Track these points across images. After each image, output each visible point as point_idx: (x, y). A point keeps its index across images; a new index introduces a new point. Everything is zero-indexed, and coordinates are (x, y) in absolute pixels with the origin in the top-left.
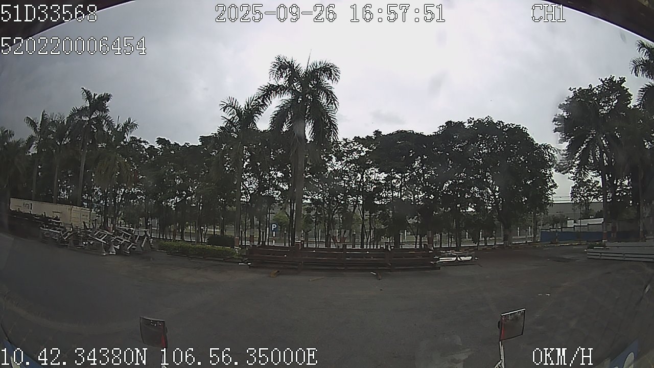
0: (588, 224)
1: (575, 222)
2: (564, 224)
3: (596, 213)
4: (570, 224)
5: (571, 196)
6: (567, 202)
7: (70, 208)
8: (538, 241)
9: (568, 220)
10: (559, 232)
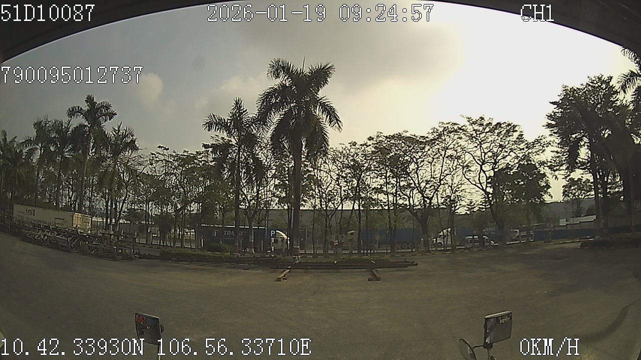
0: (580, 222)
2: (556, 223)
3: (587, 210)
4: (563, 222)
5: (563, 196)
6: (559, 201)
7: (72, 215)
8: (532, 240)
9: (560, 219)
10: (552, 231)
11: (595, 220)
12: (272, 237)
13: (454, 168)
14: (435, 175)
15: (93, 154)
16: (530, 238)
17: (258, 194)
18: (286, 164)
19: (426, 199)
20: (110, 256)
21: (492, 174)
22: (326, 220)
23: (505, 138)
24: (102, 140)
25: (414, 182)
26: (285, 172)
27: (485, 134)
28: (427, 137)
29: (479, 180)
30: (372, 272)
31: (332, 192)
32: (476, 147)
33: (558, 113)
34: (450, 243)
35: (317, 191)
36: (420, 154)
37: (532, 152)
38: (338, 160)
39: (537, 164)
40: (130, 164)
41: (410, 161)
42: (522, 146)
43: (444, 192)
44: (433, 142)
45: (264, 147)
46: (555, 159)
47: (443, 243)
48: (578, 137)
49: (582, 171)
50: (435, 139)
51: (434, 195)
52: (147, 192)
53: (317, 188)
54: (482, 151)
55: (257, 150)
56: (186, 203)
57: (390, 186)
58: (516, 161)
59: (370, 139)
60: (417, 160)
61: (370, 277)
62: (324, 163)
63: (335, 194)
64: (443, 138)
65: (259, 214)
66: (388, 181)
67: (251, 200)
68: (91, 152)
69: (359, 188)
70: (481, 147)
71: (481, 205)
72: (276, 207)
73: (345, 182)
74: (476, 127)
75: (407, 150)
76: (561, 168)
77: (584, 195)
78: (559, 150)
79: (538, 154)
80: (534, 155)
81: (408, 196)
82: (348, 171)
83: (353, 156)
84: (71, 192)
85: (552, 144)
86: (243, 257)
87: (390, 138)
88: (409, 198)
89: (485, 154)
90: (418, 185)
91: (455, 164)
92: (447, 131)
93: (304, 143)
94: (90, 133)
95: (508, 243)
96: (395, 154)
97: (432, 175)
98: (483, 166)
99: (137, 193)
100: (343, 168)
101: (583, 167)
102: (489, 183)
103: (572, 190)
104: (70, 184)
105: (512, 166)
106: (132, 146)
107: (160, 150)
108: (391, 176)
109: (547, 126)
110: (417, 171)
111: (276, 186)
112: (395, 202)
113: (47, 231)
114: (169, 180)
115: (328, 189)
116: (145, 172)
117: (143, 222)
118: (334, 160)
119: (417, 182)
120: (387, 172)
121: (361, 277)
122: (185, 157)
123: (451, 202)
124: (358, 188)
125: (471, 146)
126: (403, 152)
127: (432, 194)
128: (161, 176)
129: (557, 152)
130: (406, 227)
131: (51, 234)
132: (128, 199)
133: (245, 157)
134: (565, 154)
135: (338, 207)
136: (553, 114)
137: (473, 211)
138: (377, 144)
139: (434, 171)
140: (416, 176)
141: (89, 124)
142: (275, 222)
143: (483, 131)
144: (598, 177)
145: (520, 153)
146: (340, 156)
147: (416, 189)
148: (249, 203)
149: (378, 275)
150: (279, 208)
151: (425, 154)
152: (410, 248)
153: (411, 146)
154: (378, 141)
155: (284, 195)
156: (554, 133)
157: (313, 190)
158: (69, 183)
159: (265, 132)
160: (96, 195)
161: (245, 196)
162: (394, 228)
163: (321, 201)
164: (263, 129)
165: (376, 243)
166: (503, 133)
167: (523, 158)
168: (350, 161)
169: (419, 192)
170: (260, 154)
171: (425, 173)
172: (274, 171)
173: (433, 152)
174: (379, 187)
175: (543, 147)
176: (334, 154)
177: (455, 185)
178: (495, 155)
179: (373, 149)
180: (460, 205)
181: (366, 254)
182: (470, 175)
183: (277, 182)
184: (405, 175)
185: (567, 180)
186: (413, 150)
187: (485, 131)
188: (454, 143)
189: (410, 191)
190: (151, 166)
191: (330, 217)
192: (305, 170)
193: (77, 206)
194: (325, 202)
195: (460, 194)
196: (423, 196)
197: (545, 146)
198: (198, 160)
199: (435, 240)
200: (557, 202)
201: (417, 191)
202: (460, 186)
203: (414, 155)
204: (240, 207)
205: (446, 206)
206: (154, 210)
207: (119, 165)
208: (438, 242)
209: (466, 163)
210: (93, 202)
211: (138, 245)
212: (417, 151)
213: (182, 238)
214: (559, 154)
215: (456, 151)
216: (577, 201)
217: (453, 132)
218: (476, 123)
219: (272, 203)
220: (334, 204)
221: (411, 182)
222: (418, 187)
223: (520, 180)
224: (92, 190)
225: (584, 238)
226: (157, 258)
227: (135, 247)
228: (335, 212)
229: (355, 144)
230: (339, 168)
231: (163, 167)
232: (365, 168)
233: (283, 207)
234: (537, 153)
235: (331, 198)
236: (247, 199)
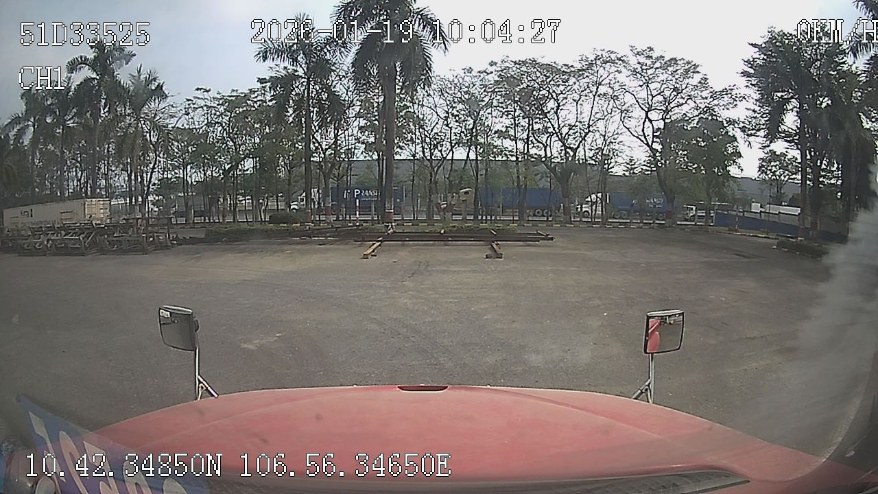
0: (780, 213)
1: (761, 207)
2: (747, 207)
3: (790, 199)
4: (756, 207)
5: (759, 171)
6: (754, 178)
7: (83, 203)
8: (712, 224)
9: (753, 202)
10: (739, 217)
11: (799, 214)
12: (357, 198)
13: (610, 111)
14: (583, 118)
15: (107, 114)
16: (710, 221)
17: (336, 140)
18: (375, 97)
19: (568, 150)
20: (138, 248)
21: (661, 124)
22: (431, 173)
23: (681, 80)
24: (117, 93)
25: (553, 125)
26: (373, 108)
27: (654, 70)
28: (572, 66)
29: (643, 131)
30: (492, 245)
31: (438, 136)
32: (641, 86)
33: (759, 59)
34: (600, 213)
35: (418, 133)
36: (562, 88)
37: (719, 104)
38: (447, 92)
39: (725, 122)
40: (158, 118)
41: (547, 97)
42: (705, 94)
43: (594, 142)
44: (581, 73)
45: (344, 76)
46: (750, 120)
47: (590, 212)
48: (786, 97)
49: (786, 144)
50: (584, 70)
51: (579, 144)
52: (184, 151)
53: (417, 130)
54: (649, 93)
55: (333, 81)
56: (236, 162)
57: (520, 129)
58: (696, 113)
59: (492, 64)
60: (557, 97)
61: (489, 252)
62: (428, 96)
63: (443, 138)
64: (594, 68)
65: (339, 167)
66: (517, 122)
67: (326, 149)
68: (102, 112)
69: (477, 130)
70: (648, 86)
71: (644, 165)
72: (362, 158)
73: (456, 121)
74: (642, 59)
75: (543, 81)
76: (758, 133)
77: (787, 177)
78: (757, 109)
79: (728, 109)
80: (721, 108)
81: (543, 144)
82: (460, 106)
83: (468, 87)
84: (80, 173)
85: (747, 99)
86: (318, 227)
87: (520, 64)
88: (546, 148)
89: (653, 97)
90: (557, 131)
91: (611, 106)
92: (601, 60)
93: (398, 69)
94: (99, 87)
95: (679, 223)
96: (528, 86)
97: (577, 118)
98: (649, 113)
99: (169, 155)
100: (455, 102)
101: (788, 139)
102: (657, 137)
103: (772, 166)
104: (78, 162)
105: (690, 118)
106: (160, 93)
107: (199, 94)
108: (521, 115)
109: (742, 73)
110: (557, 110)
111: (360, 128)
112: (526, 152)
113: (52, 234)
114: (213, 132)
115: (434, 131)
116: (180, 126)
117: (180, 194)
118: (441, 93)
119: (556, 126)
120: (515, 110)
121: (476, 252)
122: (234, 98)
123: (604, 158)
124: (474, 130)
125: (633, 84)
126: (538, 83)
127: (577, 144)
128: (202, 128)
129: (754, 111)
130: (541, 186)
131: (57, 236)
132: (158, 166)
133: (317, 91)
134: (765, 116)
135: (447, 155)
136: (751, 60)
137: (634, 173)
138: (502, 71)
139: (581, 113)
140: (556, 118)
141: (98, 75)
142: (361, 177)
143: (652, 66)
144: (809, 157)
145: (701, 103)
146: (449, 86)
147: (555, 135)
148: (324, 153)
149: (499, 251)
150: (366, 159)
151: (569, 88)
152: (545, 215)
153: (549, 77)
154: (503, 68)
155: (372, 139)
156: (751, 84)
157: (411, 132)
158: (77, 160)
159: (344, 57)
160: (113, 169)
161: (319, 143)
162: (523, 187)
163: (423, 148)
164: (340, 53)
165: (499, 207)
166: (679, 72)
167: (705, 110)
168: (463, 93)
169: (559, 140)
170: (338, 85)
171: (569, 114)
172: (357, 109)
173: (580, 87)
174: (504, 130)
175: (735, 100)
176: (442, 83)
177: (610, 135)
178: (667, 101)
179: (497, 79)
180: (616, 162)
181: (484, 222)
182: (631, 124)
183: (363, 122)
184: (540, 115)
185: (766, 152)
186: (552, 82)
187: (655, 67)
188: (610, 77)
189: (547, 138)
190: (187, 117)
191: (436, 169)
192: (402, 105)
193: (89, 189)
194: (430, 148)
195: (616, 147)
196: (564, 145)
197: (737, 99)
198: (252, 101)
199: (579, 206)
200: (751, 179)
201: (557, 139)
202: (616, 137)
203: (554, 89)
204: (312, 159)
205: (596, 161)
206: (195, 177)
207: (143, 122)
208: (584, 209)
209: (626, 106)
210: (111, 178)
211: (175, 227)
212: (558, 83)
213: (235, 209)
214: (756, 114)
215: (612, 88)
216: (778, 183)
217: (608, 62)
218: (643, 54)
219: (356, 151)
220: (441, 151)
221: (549, 125)
222: (558, 133)
223: (701, 140)
224: (108, 163)
225: (783, 236)
226: (200, 241)
227: (171, 230)
228: (443, 162)
229: (470, 70)
230: (448, 103)
231: (204, 115)
232: (484, 104)
233: (371, 157)
234: (726, 107)
235: (438, 143)
236: (321, 147)
